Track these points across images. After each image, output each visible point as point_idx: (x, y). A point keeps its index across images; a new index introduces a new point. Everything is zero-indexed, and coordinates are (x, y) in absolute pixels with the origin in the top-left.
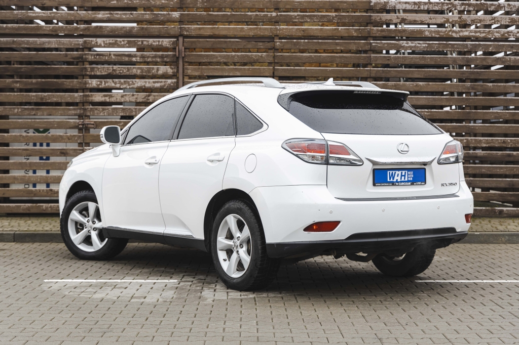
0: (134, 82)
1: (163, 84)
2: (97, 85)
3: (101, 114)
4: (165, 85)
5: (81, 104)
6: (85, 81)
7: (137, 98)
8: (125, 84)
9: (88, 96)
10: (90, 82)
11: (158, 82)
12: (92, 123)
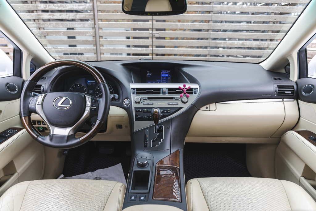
0: (66, 6)
1: (84, 7)
2: (44, 7)
3: (49, 27)
4: (85, 7)
5: (37, 21)
6: (37, 5)
7: (69, 16)
8: (61, 7)
9: (39, 15)
10: (39, 6)
11: (81, 5)
12: (45, 32)
